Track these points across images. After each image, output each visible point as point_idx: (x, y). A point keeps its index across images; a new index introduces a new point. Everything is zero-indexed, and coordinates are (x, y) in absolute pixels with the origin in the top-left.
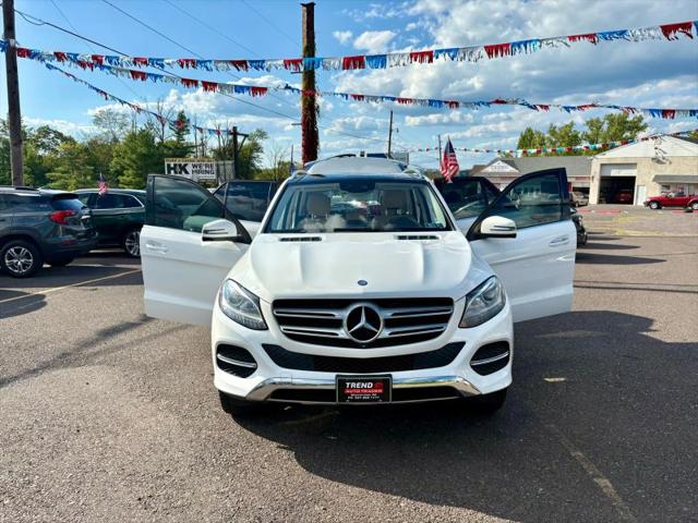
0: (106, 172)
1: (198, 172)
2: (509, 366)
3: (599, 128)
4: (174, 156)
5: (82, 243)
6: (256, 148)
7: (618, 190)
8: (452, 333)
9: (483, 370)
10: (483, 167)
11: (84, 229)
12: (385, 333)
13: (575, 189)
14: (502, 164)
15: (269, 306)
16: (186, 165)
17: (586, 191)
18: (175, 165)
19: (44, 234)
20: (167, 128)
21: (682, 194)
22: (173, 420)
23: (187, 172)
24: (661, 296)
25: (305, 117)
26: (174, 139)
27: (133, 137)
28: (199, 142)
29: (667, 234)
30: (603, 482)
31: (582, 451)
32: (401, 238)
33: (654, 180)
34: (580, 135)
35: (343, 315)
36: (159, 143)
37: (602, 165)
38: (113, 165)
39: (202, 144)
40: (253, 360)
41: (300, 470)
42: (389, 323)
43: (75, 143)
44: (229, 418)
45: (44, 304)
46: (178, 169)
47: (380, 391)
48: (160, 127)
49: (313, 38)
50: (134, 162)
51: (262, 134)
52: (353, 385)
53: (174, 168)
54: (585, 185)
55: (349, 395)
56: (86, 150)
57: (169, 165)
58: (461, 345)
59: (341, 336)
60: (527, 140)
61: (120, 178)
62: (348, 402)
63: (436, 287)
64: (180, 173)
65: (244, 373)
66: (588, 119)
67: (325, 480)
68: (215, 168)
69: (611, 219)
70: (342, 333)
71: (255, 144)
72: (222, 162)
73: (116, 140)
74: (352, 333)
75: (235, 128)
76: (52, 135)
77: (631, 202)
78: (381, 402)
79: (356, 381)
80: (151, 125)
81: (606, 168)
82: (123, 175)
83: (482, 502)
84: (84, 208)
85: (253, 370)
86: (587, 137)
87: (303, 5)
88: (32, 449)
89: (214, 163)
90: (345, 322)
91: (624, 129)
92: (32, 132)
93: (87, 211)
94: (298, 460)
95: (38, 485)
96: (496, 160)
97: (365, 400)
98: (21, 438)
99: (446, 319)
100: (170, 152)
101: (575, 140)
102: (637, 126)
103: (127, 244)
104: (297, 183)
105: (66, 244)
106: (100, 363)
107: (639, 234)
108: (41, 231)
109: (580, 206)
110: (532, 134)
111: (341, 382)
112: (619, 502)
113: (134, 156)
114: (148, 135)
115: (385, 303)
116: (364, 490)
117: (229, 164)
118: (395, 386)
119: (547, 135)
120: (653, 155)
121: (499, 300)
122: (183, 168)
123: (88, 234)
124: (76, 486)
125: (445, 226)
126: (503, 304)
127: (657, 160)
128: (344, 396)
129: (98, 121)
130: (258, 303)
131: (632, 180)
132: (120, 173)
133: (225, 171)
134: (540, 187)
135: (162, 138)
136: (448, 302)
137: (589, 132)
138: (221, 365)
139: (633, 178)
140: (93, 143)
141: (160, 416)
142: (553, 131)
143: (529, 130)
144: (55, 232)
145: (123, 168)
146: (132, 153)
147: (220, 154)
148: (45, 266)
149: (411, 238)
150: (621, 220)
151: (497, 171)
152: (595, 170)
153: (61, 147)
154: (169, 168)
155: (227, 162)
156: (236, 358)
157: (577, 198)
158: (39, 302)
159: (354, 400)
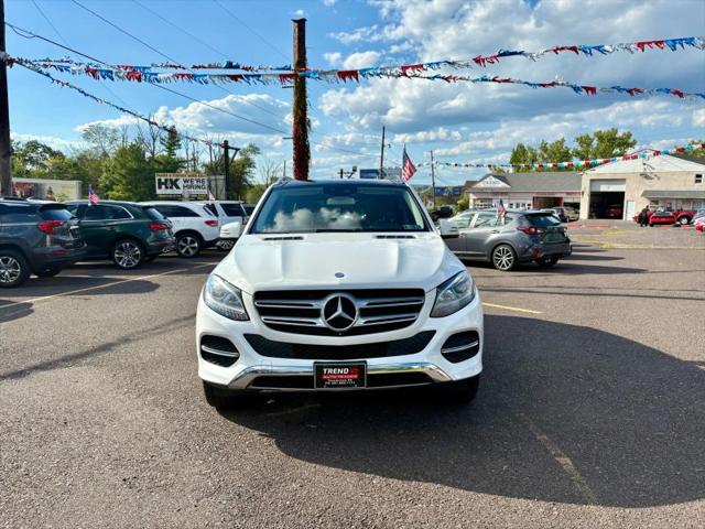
0: (95, 187)
1: (190, 187)
2: (479, 355)
3: (589, 145)
4: (166, 171)
5: (70, 253)
6: (248, 163)
7: (607, 205)
8: (423, 322)
9: (454, 358)
10: (475, 182)
11: (72, 239)
12: (360, 322)
13: (566, 205)
14: (494, 179)
15: (251, 298)
16: (177, 180)
17: (576, 206)
18: (166, 180)
19: (32, 244)
20: (158, 143)
21: (669, 209)
22: (159, 413)
23: (178, 188)
24: (639, 301)
25: (296, 131)
26: (165, 153)
27: (123, 152)
28: (191, 157)
29: (653, 247)
30: (565, 461)
31: (547, 434)
32: (379, 237)
33: (643, 195)
34: (570, 152)
35: (321, 305)
36: (150, 158)
37: (592, 180)
38: (103, 180)
39: (194, 159)
40: (235, 350)
41: (279, 453)
42: (364, 313)
43: (64, 158)
44: (213, 411)
45: (32, 311)
46: (169, 184)
47: (356, 376)
48: (152, 142)
49: (305, 53)
50: (124, 177)
51: (254, 150)
52: (330, 371)
53: (165, 183)
54: (576, 201)
55: (326, 380)
56: (75, 164)
57: (160, 180)
58: (431, 334)
59: (318, 325)
60: (519, 155)
61: (109, 193)
62: (325, 389)
63: (408, 280)
64: (171, 188)
65: (227, 362)
66: (579, 136)
67: (303, 463)
68: (206, 183)
69: (599, 233)
70: (321, 322)
71: (248, 159)
72: (213, 177)
73: (105, 155)
74: (330, 322)
75: (226, 142)
76: (41, 150)
77: (620, 217)
78: (356, 388)
79: (333, 367)
80: (142, 140)
81: (595, 183)
82: (112, 190)
83: (450, 479)
84: (72, 218)
85: (236, 359)
86: (578, 154)
87: (295, 21)
88: (21, 438)
89: (206, 178)
90: (322, 312)
91: (614, 145)
92: (20, 146)
93: (76, 221)
94: (279, 446)
95: (26, 469)
96: (487, 176)
97: (341, 386)
98: (9, 430)
99: (417, 309)
100: (161, 167)
101: (566, 156)
102: (625, 143)
103: (116, 255)
104: (282, 188)
105: (54, 254)
106: (88, 364)
107: (626, 246)
108: (29, 242)
109: (571, 221)
110: (525, 150)
111: (319, 369)
112: (577, 476)
113: (123, 172)
114: (139, 149)
115: (360, 293)
116: (340, 470)
117: (221, 179)
118: (370, 373)
119: (539, 151)
120: (642, 171)
121: (469, 292)
122: (174, 184)
123: (76, 244)
124: (63, 470)
125: (422, 227)
126: (473, 296)
127: (645, 176)
128: (321, 382)
129: (87, 136)
130: (240, 295)
131: (621, 195)
132: (109, 188)
133: (216, 186)
134: (531, 202)
135: (152, 153)
136: (420, 293)
137: (580, 148)
138: (206, 356)
139: (623, 193)
140: (82, 158)
141: (146, 410)
142: (544, 148)
143: (521, 146)
144: (43, 242)
145: (113, 184)
146: (122, 168)
147: (212, 169)
148: (33, 277)
149: (389, 237)
150: (610, 234)
151: (488, 186)
152: (585, 186)
153: (49, 162)
154: (160, 183)
155: (218, 177)
156: (219, 348)
157: (569, 213)
158: (27, 310)
159: (331, 386)
